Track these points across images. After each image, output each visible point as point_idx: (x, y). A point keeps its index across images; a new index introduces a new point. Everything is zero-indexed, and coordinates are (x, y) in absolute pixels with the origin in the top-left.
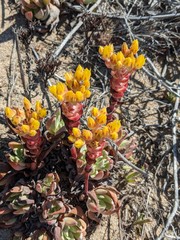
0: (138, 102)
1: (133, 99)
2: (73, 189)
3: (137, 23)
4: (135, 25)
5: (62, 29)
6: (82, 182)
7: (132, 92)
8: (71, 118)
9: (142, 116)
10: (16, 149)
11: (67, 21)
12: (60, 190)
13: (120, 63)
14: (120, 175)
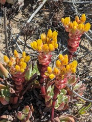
0: (84, 61)
1: (80, 59)
2: (42, 117)
3: (81, 6)
4: (80, 7)
5: (26, 10)
6: (48, 113)
7: (79, 54)
8: (44, 64)
9: (88, 71)
10: (3, 90)
11: (30, 5)
12: (33, 119)
13: (75, 27)
14: (74, 111)
